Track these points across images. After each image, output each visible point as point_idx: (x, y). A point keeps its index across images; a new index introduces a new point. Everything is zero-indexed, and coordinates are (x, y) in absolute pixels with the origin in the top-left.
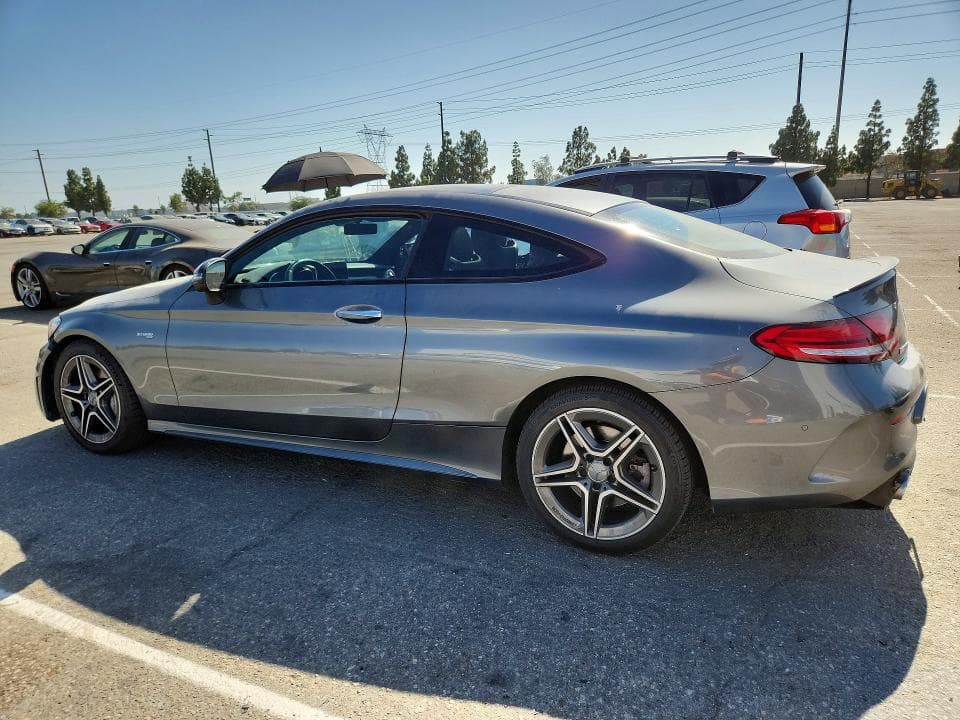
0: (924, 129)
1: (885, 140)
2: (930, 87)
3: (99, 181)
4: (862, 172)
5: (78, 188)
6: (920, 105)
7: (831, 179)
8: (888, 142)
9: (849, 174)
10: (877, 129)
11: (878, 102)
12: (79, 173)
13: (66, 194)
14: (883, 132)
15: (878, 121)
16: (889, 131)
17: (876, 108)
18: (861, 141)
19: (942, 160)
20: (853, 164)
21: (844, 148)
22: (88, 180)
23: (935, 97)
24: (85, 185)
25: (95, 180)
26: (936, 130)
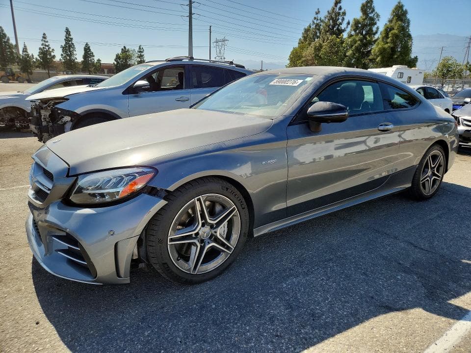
0: (70, 51)
1: (52, 54)
2: (68, 32)
4: (45, 69)
6: (65, 39)
7: (29, 71)
8: (54, 56)
9: (38, 69)
10: (47, 48)
11: (44, 34)
14: (51, 50)
15: (47, 44)
16: (53, 50)
17: (44, 37)
18: (41, 53)
19: (81, 67)
20: (39, 64)
21: (33, 55)
23: (71, 37)
26: (75, 53)
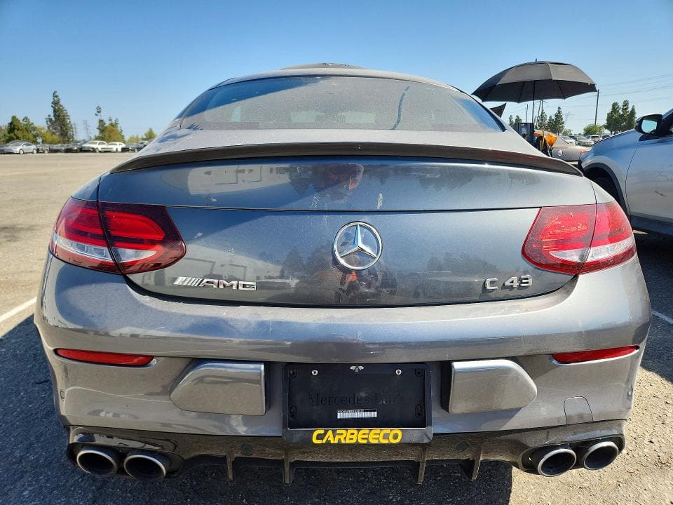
3: (633, 110)
5: (616, 116)
12: (621, 105)
13: (607, 120)
22: (625, 110)
24: (622, 113)
25: (630, 109)
